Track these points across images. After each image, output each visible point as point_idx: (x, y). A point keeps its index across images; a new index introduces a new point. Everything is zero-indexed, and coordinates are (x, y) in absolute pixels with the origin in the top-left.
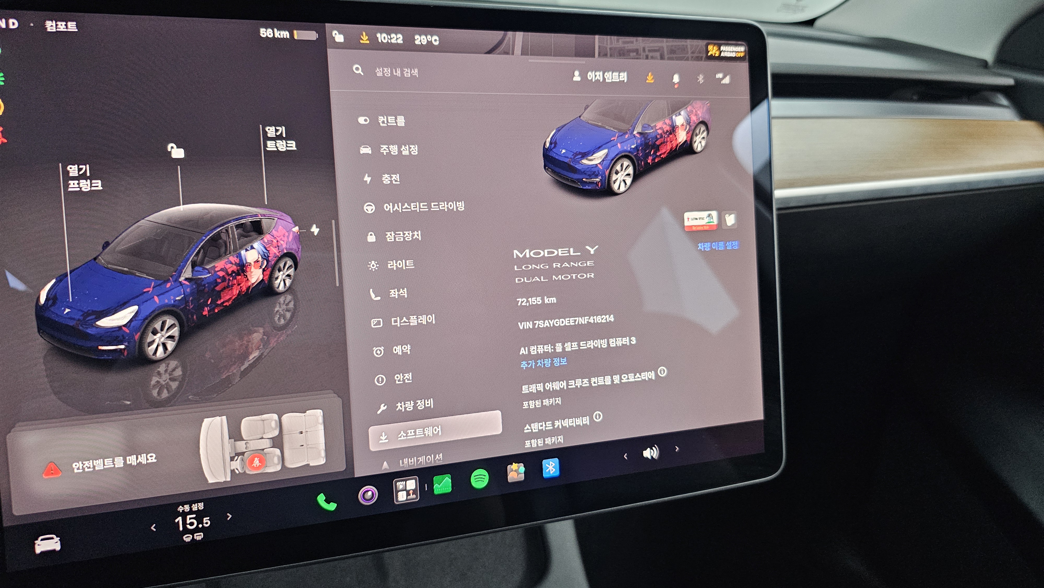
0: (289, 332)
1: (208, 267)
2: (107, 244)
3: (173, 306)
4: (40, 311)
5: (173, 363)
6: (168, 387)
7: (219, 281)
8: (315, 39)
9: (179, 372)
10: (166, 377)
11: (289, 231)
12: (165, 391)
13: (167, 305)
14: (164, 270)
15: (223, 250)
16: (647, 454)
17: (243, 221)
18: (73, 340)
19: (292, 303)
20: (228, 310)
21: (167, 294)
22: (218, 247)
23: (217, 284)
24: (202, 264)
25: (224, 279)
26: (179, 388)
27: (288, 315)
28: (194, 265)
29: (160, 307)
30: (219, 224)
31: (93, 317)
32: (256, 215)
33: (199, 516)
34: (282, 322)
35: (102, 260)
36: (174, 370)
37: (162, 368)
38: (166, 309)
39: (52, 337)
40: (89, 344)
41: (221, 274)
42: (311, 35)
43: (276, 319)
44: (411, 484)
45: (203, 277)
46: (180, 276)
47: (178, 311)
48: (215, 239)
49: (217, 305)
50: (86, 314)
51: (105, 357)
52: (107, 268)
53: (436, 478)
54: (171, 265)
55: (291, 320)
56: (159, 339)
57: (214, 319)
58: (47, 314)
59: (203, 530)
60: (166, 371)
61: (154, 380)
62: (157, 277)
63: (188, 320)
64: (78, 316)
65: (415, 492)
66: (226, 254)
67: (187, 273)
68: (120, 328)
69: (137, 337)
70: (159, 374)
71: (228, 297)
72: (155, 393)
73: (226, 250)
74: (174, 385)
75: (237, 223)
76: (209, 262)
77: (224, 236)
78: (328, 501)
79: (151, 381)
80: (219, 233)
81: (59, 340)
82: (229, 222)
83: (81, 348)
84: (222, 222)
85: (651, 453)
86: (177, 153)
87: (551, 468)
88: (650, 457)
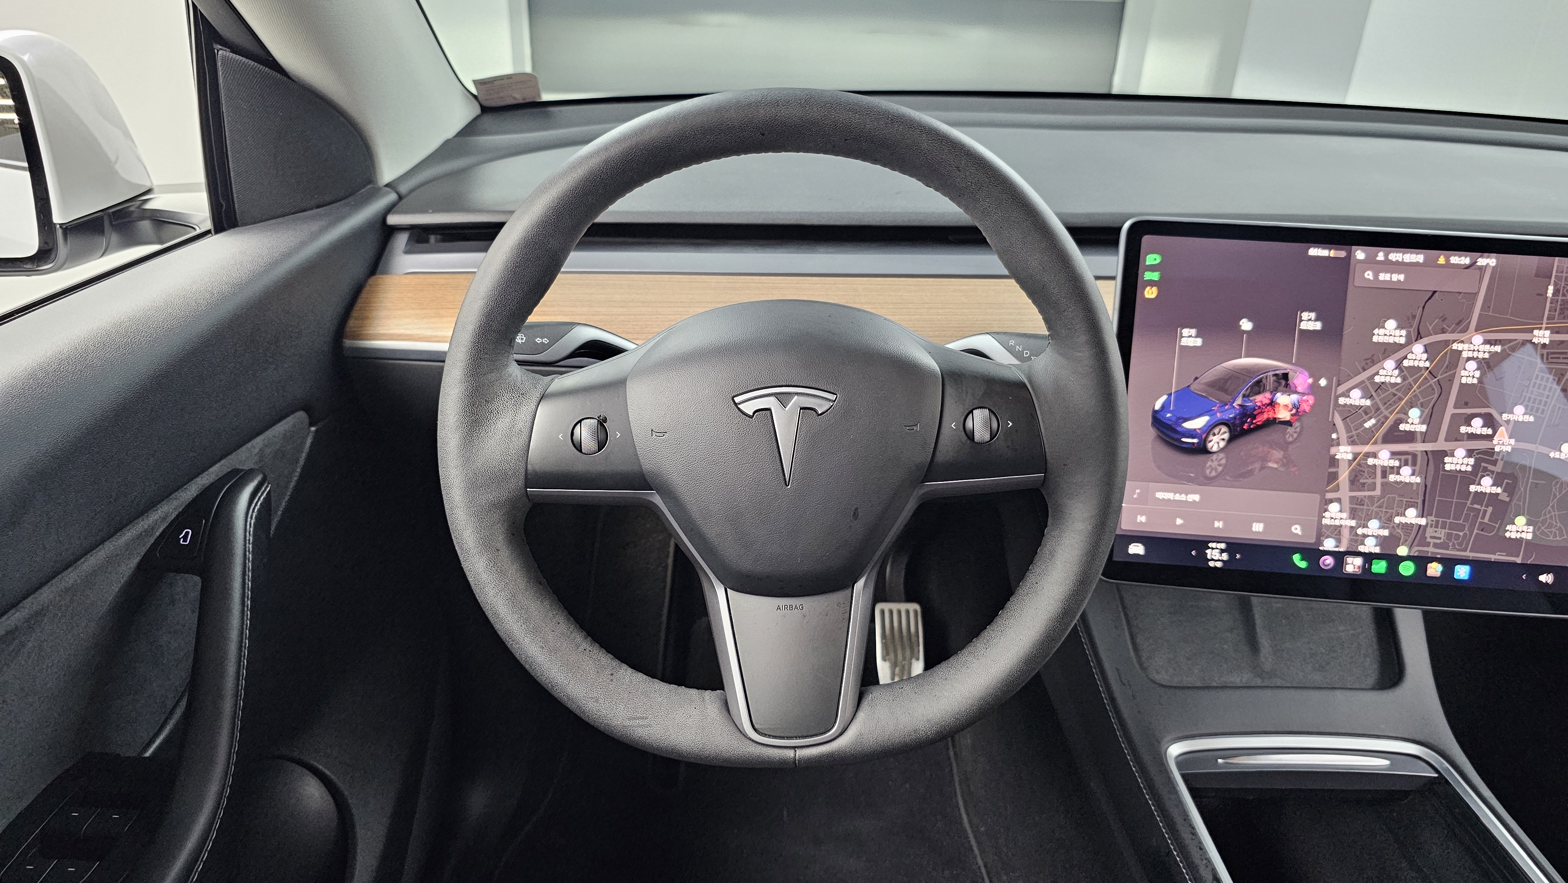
0: (1294, 446)
1: (1251, 399)
2: (1196, 378)
3: (1226, 420)
4: (1155, 412)
5: (1221, 455)
6: (1216, 469)
7: (1257, 408)
8: (1343, 256)
9: (1224, 461)
10: (1216, 463)
11: (1306, 381)
12: (1214, 472)
13: (1224, 419)
14: (1227, 398)
15: (1262, 389)
16: (1543, 578)
17: (1277, 372)
18: (1169, 433)
19: (1299, 428)
20: (1259, 428)
21: (1225, 413)
22: (1260, 387)
23: (1255, 410)
24: (1248, 396)
25: (1260, 407)
26: (1222, 471)
27: (1295, 435)
28: (1244, 396)
29: (1219, 420)
30: (1261, 373)
31: (1182, 421)
32: (1286, 369)
33: (1222, 551)
34: (1291, 439)
35: (1192, 388)
36: (1221, 460)
37: (1214, 457)
38: (1222, 421)
39: (1158, 429)
40: (1176, 436)
41: (1258, 404)
42: (1342, 254)
43: (1287, 437)
44: (1358, 561)
45: (1247, 404)
46: (1233, 403)
47: (1229, 423)
48: (1259, 382)
49: (1253, 423)
50: (1179, 419)
51: (1184, 446)
52: (1194, 393)
53: (1374, 561)
54: (1230, 395)
55: (1296, 439)
56: (1215, 439)
57: (1250, 431)
58: (1158, 416)
59: (1222, 561)
60: (1216, 459)
61: (1209, 463)
62: (1221, 402)
63: (1234, 429)
64: (1174, 419)
65: (1359, 567)
66: (1263, 392)
67: (1239, 401)
68: (1195, 429)
69: (1204, 436)
70: (1212, 460)
71: (1260, 419)
72: (1208, 471)
73: (1264, 389)
74: (1220, 469)
75: (1273, 373)
76: (1253, 396)
77: (1264, 381)
78: (1302, 559)
79: (1207, 464)
80: (1263, 378)
81: (1162, 432)
82: (1269, 372)
83: (1172, 438)
84: (1266, 371)
85: (1544, 578)
86: (1246, 325)
87: (1462, 572)
88: (1544, 582)
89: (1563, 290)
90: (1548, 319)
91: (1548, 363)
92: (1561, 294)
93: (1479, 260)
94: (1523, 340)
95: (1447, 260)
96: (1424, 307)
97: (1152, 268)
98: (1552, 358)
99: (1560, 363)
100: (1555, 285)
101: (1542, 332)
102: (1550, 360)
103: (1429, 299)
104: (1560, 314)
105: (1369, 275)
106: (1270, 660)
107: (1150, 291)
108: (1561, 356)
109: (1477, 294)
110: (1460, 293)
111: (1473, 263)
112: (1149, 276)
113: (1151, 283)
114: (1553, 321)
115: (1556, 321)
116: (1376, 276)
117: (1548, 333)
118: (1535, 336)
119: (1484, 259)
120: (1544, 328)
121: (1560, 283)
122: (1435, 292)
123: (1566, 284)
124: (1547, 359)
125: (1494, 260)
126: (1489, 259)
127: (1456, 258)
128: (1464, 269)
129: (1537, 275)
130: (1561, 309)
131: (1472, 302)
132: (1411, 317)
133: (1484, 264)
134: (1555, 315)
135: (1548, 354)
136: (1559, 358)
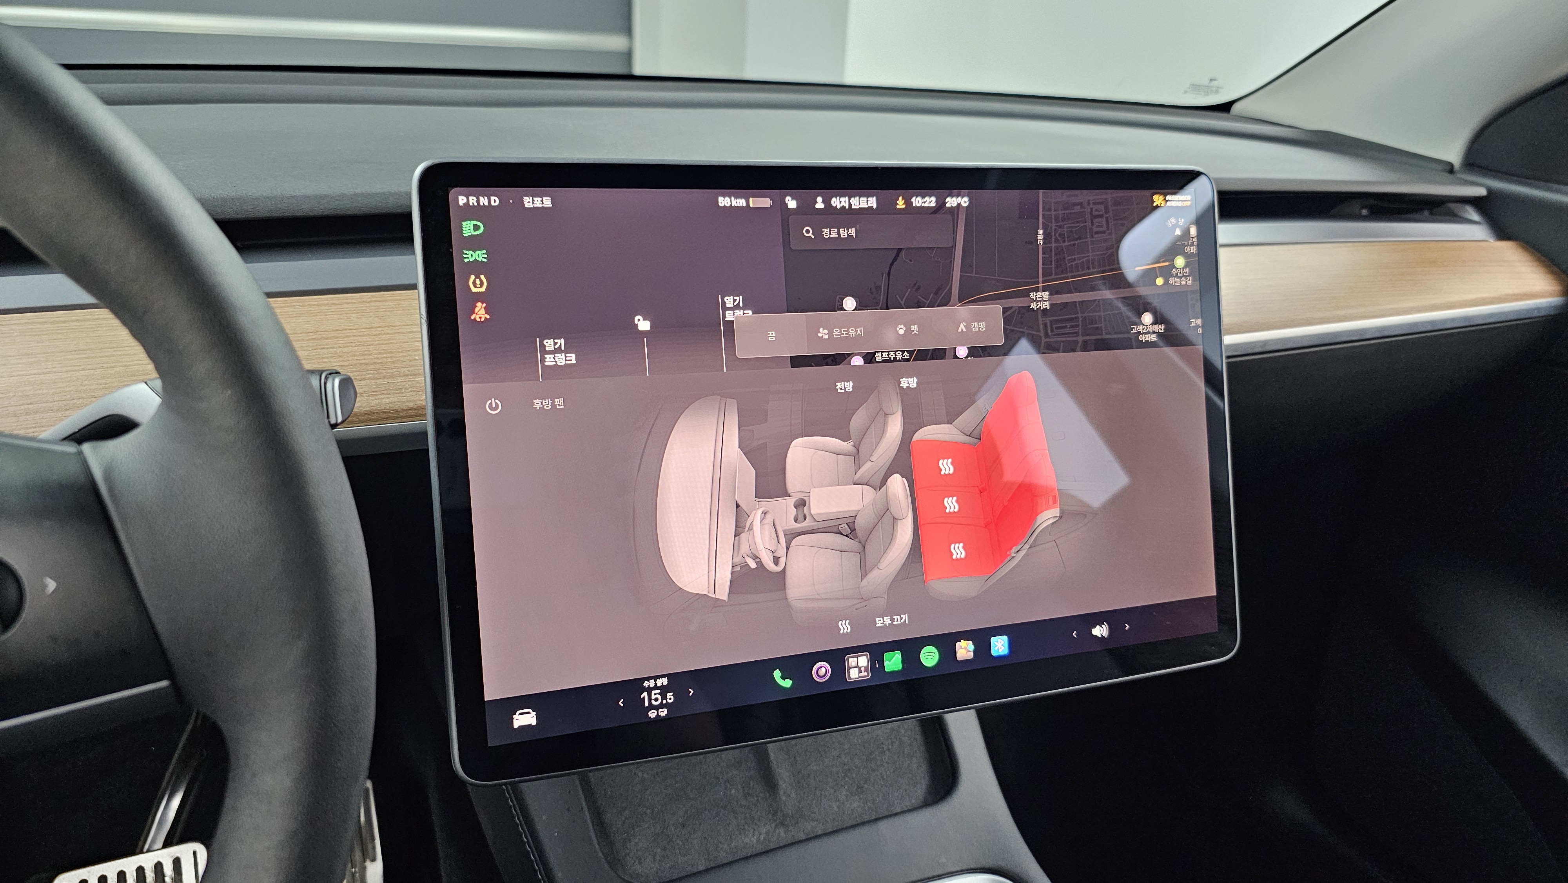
8: (770, 206)
16: (1097, 631)
33: (665, 691)
42: (768, 202)
44: (863, 661)
53: (886, 655)
59: (667, 706)
65: (866, 669)
85: (1101, 631)
86: (644, 325)
87: (1000, 646)
88: (1099, 636)
89: (1055, 235)
90: (1044, 276)
91: (1054, 335)
92: (1053, 240)
93: (948, 199)
94: (1019, 307)
95: (908, 203)
96: (889, 274)
97: (473, 243)
98: (1057, 328)
99: (1069, 333)
100: (1045, 229)
101: (1039, 295)
102: (1056, 332)
103: (895, 260)
104: (1057, 267)
105: (808, 232)
106: (793, 795)
107: (478, 281)
108: (1068, 325)
109: (954, 247)
110: (933, 248)
111: (941, 204)
112: (470, 256)
113: (476, 268)
114: (1050, 278)
115: (1053, 277)
116: (818, 233)
117: (1046, 295)
118: (1033, 301)
119: (954, 199)
120: (1041, 288)
121: (1049, 224)
122: (900, 250)
123: (1057, 226)
124: (1052, 331)
125: (966, 199)
126: (959, 198)
127: (919, 199)
128: (930, 214)
129: (1021, 217)
130: (1057, 261)
131: (950, 261)
132: (874, 290)
133: (955, 205)
134: (1051, 268)
135: (1051, 322)
136: (1065, 327)
